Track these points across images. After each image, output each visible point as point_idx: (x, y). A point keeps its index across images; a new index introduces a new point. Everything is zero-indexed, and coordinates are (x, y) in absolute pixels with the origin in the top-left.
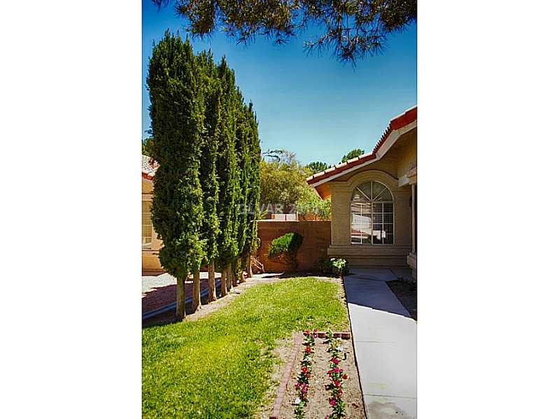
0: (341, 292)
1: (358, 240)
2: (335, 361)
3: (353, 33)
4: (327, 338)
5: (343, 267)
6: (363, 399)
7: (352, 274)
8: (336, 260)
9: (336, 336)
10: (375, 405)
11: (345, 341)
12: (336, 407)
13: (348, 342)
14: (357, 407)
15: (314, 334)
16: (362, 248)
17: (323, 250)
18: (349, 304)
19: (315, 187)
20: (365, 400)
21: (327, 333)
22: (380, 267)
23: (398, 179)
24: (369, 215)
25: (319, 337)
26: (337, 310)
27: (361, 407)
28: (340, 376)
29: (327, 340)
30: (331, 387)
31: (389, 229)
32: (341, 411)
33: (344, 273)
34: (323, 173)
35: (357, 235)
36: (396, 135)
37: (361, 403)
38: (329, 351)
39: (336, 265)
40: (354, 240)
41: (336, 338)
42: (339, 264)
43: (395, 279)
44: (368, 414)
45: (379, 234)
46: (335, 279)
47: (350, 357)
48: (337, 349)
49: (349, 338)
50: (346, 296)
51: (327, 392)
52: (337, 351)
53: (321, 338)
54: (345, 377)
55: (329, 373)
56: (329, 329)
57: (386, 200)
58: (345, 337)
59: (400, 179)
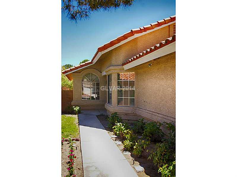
0: (77, 121)
1: (85, 98)
2: (72, 151)
3: (76, 8)
4: (69, 141)
5: (78, 110)
6: (82, 166)
7: (82, 113)
8: (75, 107)
9: (73, 140)
10: (88, 167)
11: (77, 142)
12: (70, 171)
13: (78, 142)
14: (80, 169)
15: (63, 140)
16: (86, 102)
17: (70, 103)
18: (80, 126)
19: (66, 75)
20: (83, 166)
21: (69, 139)
22: (94, 110)
23: (101, 73)
24: (89, 88)
25: (66, 141)
26: (74, 129)
27: (81, 169)
28: (73, 157)
29: (69, 142)
30: (69, 162)
31: (98, 93)
32: (73, 172)
33: (79, 112)
34: (69, 69)
35: (84, 96)
36: (100, 54)
37: (82, 167)
38: (69, 147)
39: (75, 109)
40: (83, 98)
41: (73, 141)
42: (77, 109)
43: (100, 114)
44: (84, 171)
45: (95, 96)
46: (75, 115)
47: (79, 148)
48: (73, 145)
49: (79, 140)
50: (79, 123)
51: (67, 165)
52: (73, 146)
53: (67, 141)
54: (75, 157)
55: (69, 156)
56: (70, 137)
57: (97, 81)
58: (77, 140)
59: (102, 72)
